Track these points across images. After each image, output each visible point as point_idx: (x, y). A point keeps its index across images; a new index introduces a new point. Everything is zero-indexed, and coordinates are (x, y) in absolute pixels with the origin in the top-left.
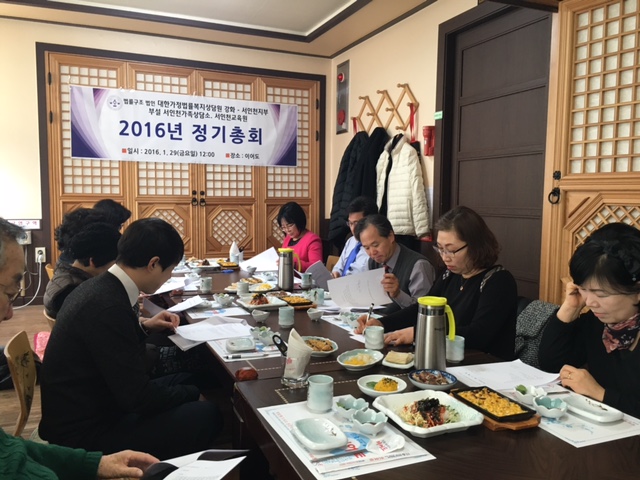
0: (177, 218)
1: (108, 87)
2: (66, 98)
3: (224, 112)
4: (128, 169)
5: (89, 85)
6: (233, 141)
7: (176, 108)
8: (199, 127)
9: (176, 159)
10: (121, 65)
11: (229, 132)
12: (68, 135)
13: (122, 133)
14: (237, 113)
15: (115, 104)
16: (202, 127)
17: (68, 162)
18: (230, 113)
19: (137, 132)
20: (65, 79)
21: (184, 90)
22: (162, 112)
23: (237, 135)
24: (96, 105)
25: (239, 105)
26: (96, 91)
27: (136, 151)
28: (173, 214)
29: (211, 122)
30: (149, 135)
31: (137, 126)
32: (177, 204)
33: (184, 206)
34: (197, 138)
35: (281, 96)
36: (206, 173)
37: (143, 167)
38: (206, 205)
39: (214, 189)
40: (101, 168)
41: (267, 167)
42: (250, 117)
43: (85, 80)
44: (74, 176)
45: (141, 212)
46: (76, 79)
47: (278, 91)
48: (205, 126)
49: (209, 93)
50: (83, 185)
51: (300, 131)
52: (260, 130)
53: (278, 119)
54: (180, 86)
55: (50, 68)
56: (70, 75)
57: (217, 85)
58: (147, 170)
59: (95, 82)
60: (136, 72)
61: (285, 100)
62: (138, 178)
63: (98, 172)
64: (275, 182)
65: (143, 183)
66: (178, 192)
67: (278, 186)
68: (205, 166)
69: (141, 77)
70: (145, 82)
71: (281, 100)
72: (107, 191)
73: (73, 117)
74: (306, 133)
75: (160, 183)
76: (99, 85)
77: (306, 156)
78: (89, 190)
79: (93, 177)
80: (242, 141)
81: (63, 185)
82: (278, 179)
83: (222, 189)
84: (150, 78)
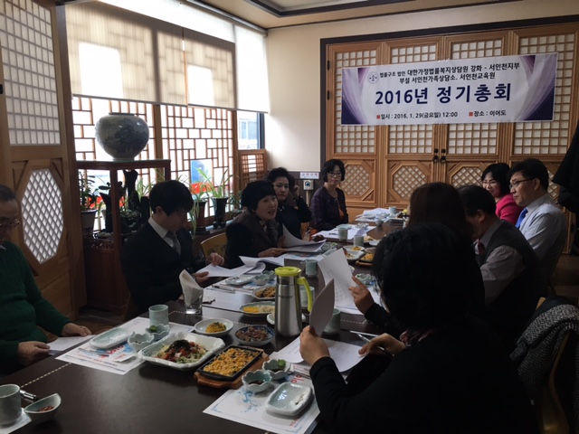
0: (420, 173)
1: (370, 65)
2: (340, 79)
3: (470, 72)
4: (383, 133)
5: (356, 66)
6: (478, 99)
7: (424, 75)
8: (444, 89)
9: (421, 121)
10: (380, 45)
11: (473, 91)
12: (340, 108)
13: (377, 103)
14: (483, 71)
15: (373, 78)
16: (447, 89)
17: (339, 129)
18: (477, 72)
19: (389, 100)
20: (340, 64)
21: (433, 57)
22: (411, 80)
23: (483, 93)
24: (360, 81)
25: (485, 63)
26: (360, 70)
27: (388, 116)
28: (417, 170)
29: (459, 82)
30: (399, 102)
31: (389, 95)
32: (420, 161)
33: (425, 163)
34: (441, 100)
35: (538, 45)
36: (448, 132)
37: (393, 129)
38: (447, 162)
39: (456, 147)
40: (362, 132)
41: (515, 123)
42: (498, 73)
43: (353, 62)
44: (342, 140)
45: (389, 168)
46: (347, 63)
47: (534, 41)
48: (449, 88)
49: (456, 55)
50: (349, 147)
51: (560, 81)
52: (509, 85)
53: (532, 71)
54: (429, 53)
55: (330, 57)
56: (343, 60)
57: (465, 46)
58: (397, 132)
59: (360, 62)
60: (392, 49)
61: (543, 49)
62: (389, 139)
63: (359, 136)
64: (524, 139)
65: (393, 143)
66: (422, 150)
67: (528, 143)
68: (449, 125)
69: (395, 52)
70: (399, 56)
71: (538, 49)
72: (365, 150)
73: (343, 93)
74: (568, 82)
75: (407, 143)
76: (363, 65)
77: (567, 108)
78: (352, 150)
79: (355, 139)
80: (487, 99)
81: (335, 147)
82: (529, 134)
83: (464, 147)
84: (403, 51)
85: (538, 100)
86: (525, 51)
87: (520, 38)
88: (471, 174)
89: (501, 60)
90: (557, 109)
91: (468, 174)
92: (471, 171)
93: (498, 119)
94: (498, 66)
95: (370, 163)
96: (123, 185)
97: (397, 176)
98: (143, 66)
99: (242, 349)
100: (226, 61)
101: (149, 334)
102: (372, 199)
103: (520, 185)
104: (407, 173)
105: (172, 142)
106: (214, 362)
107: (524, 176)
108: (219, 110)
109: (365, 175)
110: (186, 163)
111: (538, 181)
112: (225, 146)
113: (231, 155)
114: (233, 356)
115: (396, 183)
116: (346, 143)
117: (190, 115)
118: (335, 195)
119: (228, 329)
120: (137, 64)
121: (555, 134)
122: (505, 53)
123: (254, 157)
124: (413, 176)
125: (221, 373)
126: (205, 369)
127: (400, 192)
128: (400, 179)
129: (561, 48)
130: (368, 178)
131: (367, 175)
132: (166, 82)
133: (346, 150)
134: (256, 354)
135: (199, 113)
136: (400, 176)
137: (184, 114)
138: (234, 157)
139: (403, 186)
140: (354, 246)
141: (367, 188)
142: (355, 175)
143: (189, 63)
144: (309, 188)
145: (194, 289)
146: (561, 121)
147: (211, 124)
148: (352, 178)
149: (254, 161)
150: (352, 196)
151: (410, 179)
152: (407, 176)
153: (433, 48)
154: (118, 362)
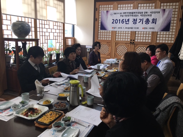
0: (125, 47)
1: (110, 10)
2: (100, 14)
3: (144, 14)
4: (114, 33)
5: (106, 10)
6: (146, 23)
7: (128, 14)
8: (135, 19)
9: (127, 30)
10: (114, 3)
11: (144, 21)
12: (100, 24)
13: (112, 23)
14: (148, 14)
16: (136, 19)
17: (99, 31)
18: (146, 14)
19: (116, 22)
20: (100, 9)
21: (132, 8)
22: (124, 16)
23: (147, 21)
24: (107, 15)
25: (149, 11)
26: (107, 12)
27: (116, 28)
28: (124, 46)
29: (139, 17)
30: (120, 23)
31: (117, 20)
33: (127, 44)
34: (134, 23)
35: (167, 6)
36: (135, 34)
37: (117, 32)
38: (134, 44)
39: (138, 39)
40: (107, 33)
41: (157, 32)
42: (153, 15)
43: (105, 9)
44: (100, 35)
45: (116, 45)
46: (103, 9)
47: (165, 4)
48: (137, 19)
49: (139, 8)
50: (102, 38)
51: (173, 18)
52: (156, 19)
53: (164, 15)
54: (130, 7)
55: (97, 6)
56: (101, 8)
57: (142, 5)
58: (118, 33)
59: (107, 9)
60: (118, 4)
61: (168, 7)
62: (116, 36)
63: (106, 34)
64: (160, 37)
65: (117, 37)
66: (126, 40)
67: (161, 39)
68: (136, 32)
69: (119, 6)
70: (120, 7)
71: (166, 7)
72: (108, 39)
73: (101, 19)
74: (176, 19)
75: (122, 37)
76: (108, 10)
77: (174, 28)
78: (103, 39)
79: (105, 35)
80: (149, 23)
81: (98, 37)
82: (162, 36)
83: (140, 39)
84: (122, 6)
85: (165, 24)
86: (162, 7)
87: (161, 3)
88: (142, 49)
89: (154, 10)
90: (171, 28)
91: (141, 48)
92: (142, 47)
93: (152, 30)
94: (153, 12)
95: (109, 43)
96: (21, 47)
97: (118, 48)
98: (31, 5)
99: (55, 111)
100: (61, 6)
101: (20, 104)
102: (109, 56)
103: (159, 53)
104: (121, 47)
105: (41, 33)
106: (43, 117)
107: (161, 50)
108: (58, 23)
109: (107, 47)
110: (46, 40)
111: (165, 52)
112: (60, 35)
113: (62, 38)
114: (51, 115)
115: (118, 50)
116: (101, 36)
117: (48, 24)
118: (97, 54)
119: (51, 103)
120: (28, 4)
121: (170, 36)
122: (155, 8)
123: (70, 40)
124: (123, 48)
125: (45, 122)
126: (39, 120)
127: (118, 54)
128: (119, 49)
129: (174, 7)
130: (108, 48)
131: (108, 47)
132: (39, 11)
133: (101, 39)
134: (60, 114)
135: (51, 23)
136: (119, 48)
137: (46, 23)
138: (63, 39)
139: (120, 51)
140: (102, 71)
141: (108, 52)
142: (104, 47)
143: (48, 5)
144: (89, 51)
145: (40, 87)
146: (172, 32)
147: (55, 27)
148: (103, 48)
149: (71, 41)
150: (103, 54)
151: (122, 49)
152: (121, 48)
153: (132, 5)
154: (6, 116)
